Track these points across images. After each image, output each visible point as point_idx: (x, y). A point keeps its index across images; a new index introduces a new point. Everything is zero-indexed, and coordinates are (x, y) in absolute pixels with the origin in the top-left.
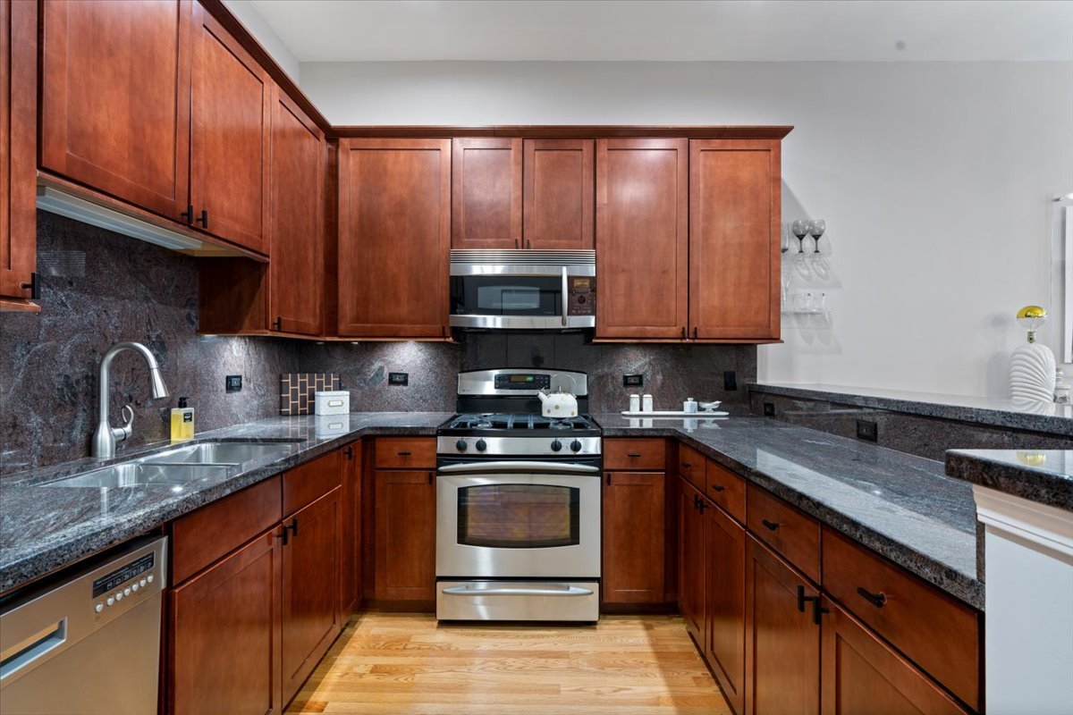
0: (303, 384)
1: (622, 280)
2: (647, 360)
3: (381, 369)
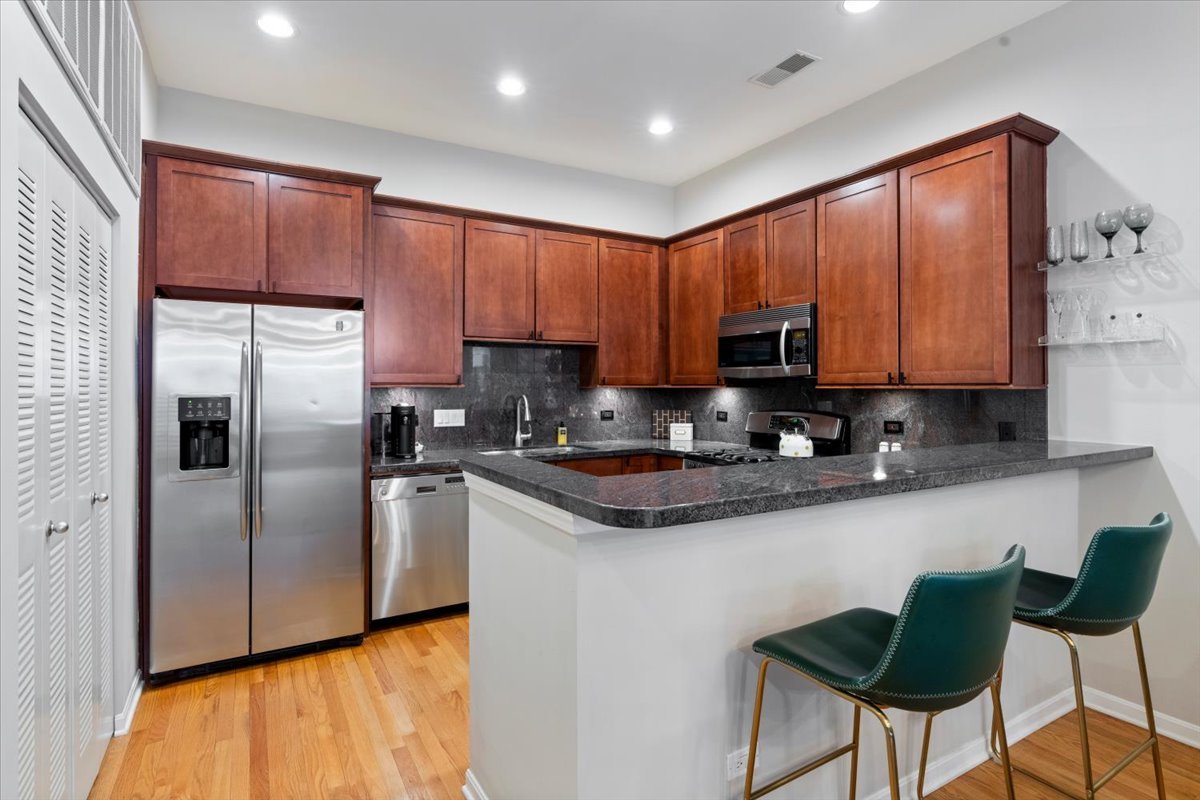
0: (665, 417)
1: (838, 326)
2: (908, 405)
3: (713, 407)
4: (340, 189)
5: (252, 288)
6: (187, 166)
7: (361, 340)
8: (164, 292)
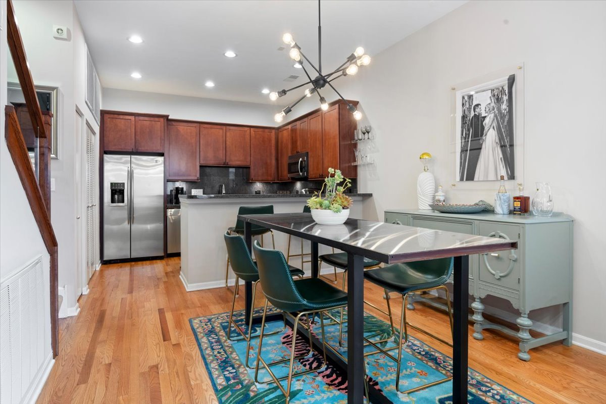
3: (295, 189)
4: (157, 119)
5: (131, 150)
6: (112, 116)
7: (163, 165)
8: (106, 153)
